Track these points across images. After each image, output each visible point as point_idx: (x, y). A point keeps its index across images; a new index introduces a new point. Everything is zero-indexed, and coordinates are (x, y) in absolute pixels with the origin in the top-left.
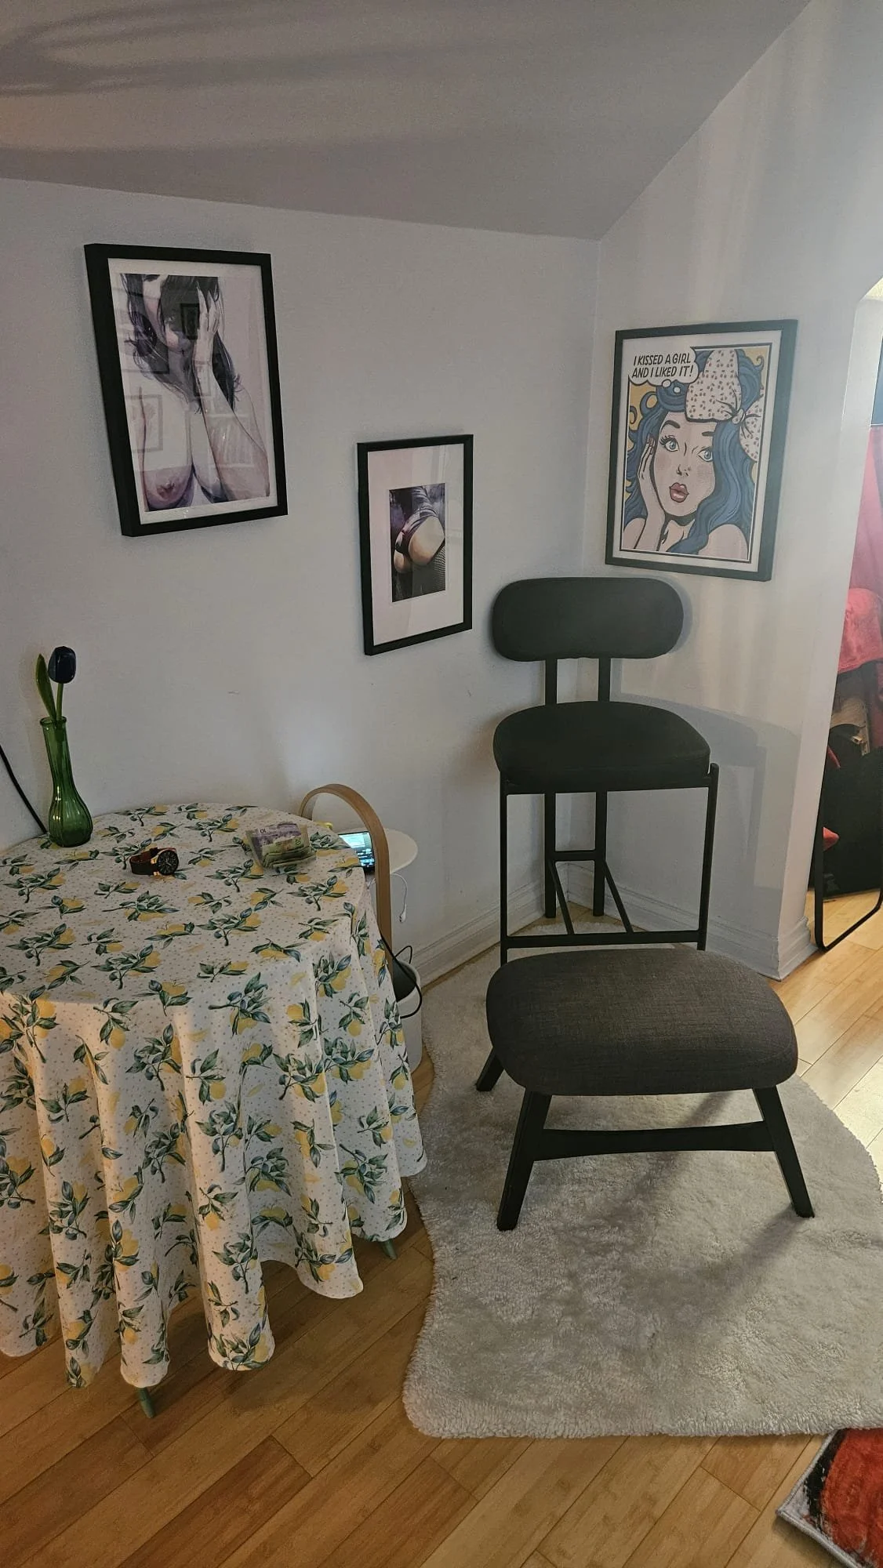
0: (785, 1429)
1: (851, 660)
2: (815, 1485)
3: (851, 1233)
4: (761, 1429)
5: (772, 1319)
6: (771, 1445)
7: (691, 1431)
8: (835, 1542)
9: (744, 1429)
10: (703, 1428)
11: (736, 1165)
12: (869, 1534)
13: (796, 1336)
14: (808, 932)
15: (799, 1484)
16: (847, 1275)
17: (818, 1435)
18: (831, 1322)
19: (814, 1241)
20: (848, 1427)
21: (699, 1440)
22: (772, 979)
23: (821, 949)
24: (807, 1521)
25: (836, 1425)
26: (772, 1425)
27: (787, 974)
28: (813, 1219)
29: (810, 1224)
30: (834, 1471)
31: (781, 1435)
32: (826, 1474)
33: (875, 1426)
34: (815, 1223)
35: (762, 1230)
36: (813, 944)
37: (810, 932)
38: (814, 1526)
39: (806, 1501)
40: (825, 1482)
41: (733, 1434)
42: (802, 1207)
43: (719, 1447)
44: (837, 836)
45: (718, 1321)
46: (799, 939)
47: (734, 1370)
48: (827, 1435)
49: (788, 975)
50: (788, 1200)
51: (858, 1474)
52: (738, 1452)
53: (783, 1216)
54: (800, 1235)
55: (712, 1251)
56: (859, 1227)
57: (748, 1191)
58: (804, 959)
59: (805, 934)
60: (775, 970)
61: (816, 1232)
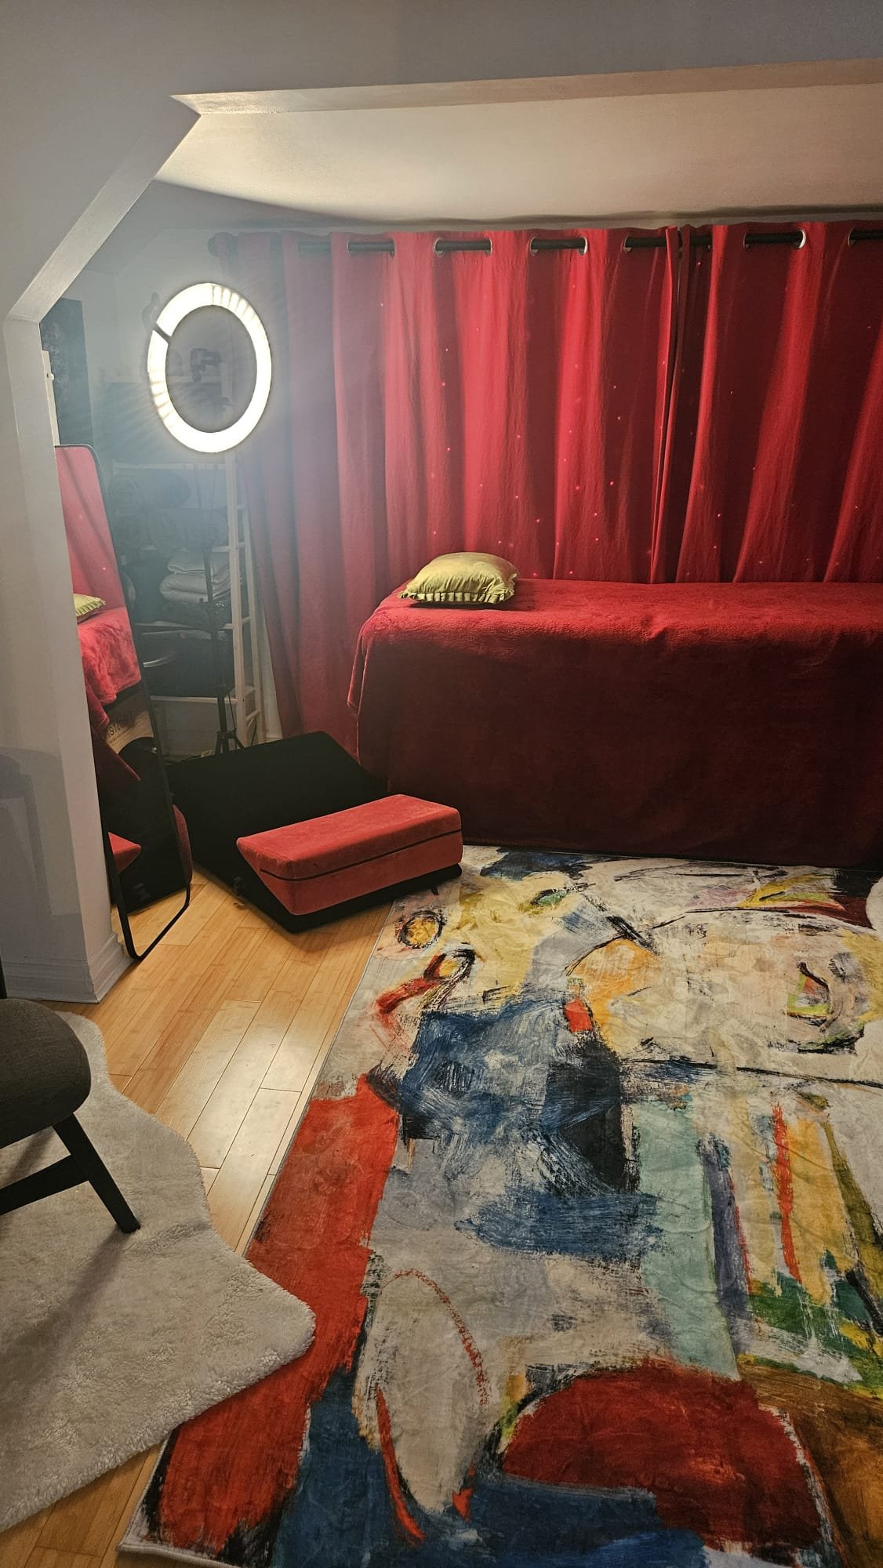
0: (122, 1456)
1: (129, 676)
2: (153, 1501)
3: (174, 1229)
4: (96, 1471)
5: (102, 1352)
6: (110, 1481)
7: (23, 1514)
8: (175, 1545)
9: (79, 1481)
10: (36, 1503)
11: (59, 1209)
12: (206, 1520)
13: (126, 1357)
14: (120, 946)
15: (137, 1508)
16: (173, 1272)
17: (155, 1445)
18: (161, 1326)
19: (137, 1253)
20: (181, 1422)
21: (32, 1520)
22: (90, 1004)
23: (136, 960)
24: (148, 1540)
25: (168, 1427)
26: (108, 1462)
27: (104, 994)
28: (140, 1231)
29: (139, 1236)
30: (169, 1477)
31: (118, 1466)
32: (163, 1482)
33: (206, 1407)
34: (141, 1234)
35: (90, 1264)
36: (127, 957)
37: (122, 946)
38: (155, 1542)
39: (146, 1520)
40: (162, 1491)
41: (68, 1493)
42: (127, 1223)
43: (55, 1515)
44: (139, 846)
45: (46, 1382)
46: (111, 957)
47: (65, 1425)
48: (162, 1441)
49: (106, 995)
50: (112, 1222)
51: (194, 1464)
52: (76, 1510)
53: (113, 1239)
54: (126, 1253)
55: (38, 1311)
56: (181, 1220)
57: (73, 1231)
58: (120, 973)
59: (118, 949)
60: (92, 995)
61: (141, 1243)
